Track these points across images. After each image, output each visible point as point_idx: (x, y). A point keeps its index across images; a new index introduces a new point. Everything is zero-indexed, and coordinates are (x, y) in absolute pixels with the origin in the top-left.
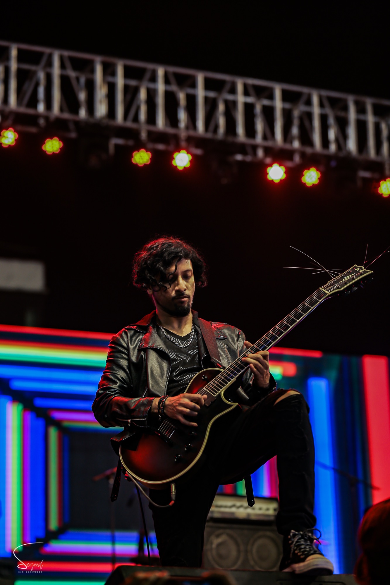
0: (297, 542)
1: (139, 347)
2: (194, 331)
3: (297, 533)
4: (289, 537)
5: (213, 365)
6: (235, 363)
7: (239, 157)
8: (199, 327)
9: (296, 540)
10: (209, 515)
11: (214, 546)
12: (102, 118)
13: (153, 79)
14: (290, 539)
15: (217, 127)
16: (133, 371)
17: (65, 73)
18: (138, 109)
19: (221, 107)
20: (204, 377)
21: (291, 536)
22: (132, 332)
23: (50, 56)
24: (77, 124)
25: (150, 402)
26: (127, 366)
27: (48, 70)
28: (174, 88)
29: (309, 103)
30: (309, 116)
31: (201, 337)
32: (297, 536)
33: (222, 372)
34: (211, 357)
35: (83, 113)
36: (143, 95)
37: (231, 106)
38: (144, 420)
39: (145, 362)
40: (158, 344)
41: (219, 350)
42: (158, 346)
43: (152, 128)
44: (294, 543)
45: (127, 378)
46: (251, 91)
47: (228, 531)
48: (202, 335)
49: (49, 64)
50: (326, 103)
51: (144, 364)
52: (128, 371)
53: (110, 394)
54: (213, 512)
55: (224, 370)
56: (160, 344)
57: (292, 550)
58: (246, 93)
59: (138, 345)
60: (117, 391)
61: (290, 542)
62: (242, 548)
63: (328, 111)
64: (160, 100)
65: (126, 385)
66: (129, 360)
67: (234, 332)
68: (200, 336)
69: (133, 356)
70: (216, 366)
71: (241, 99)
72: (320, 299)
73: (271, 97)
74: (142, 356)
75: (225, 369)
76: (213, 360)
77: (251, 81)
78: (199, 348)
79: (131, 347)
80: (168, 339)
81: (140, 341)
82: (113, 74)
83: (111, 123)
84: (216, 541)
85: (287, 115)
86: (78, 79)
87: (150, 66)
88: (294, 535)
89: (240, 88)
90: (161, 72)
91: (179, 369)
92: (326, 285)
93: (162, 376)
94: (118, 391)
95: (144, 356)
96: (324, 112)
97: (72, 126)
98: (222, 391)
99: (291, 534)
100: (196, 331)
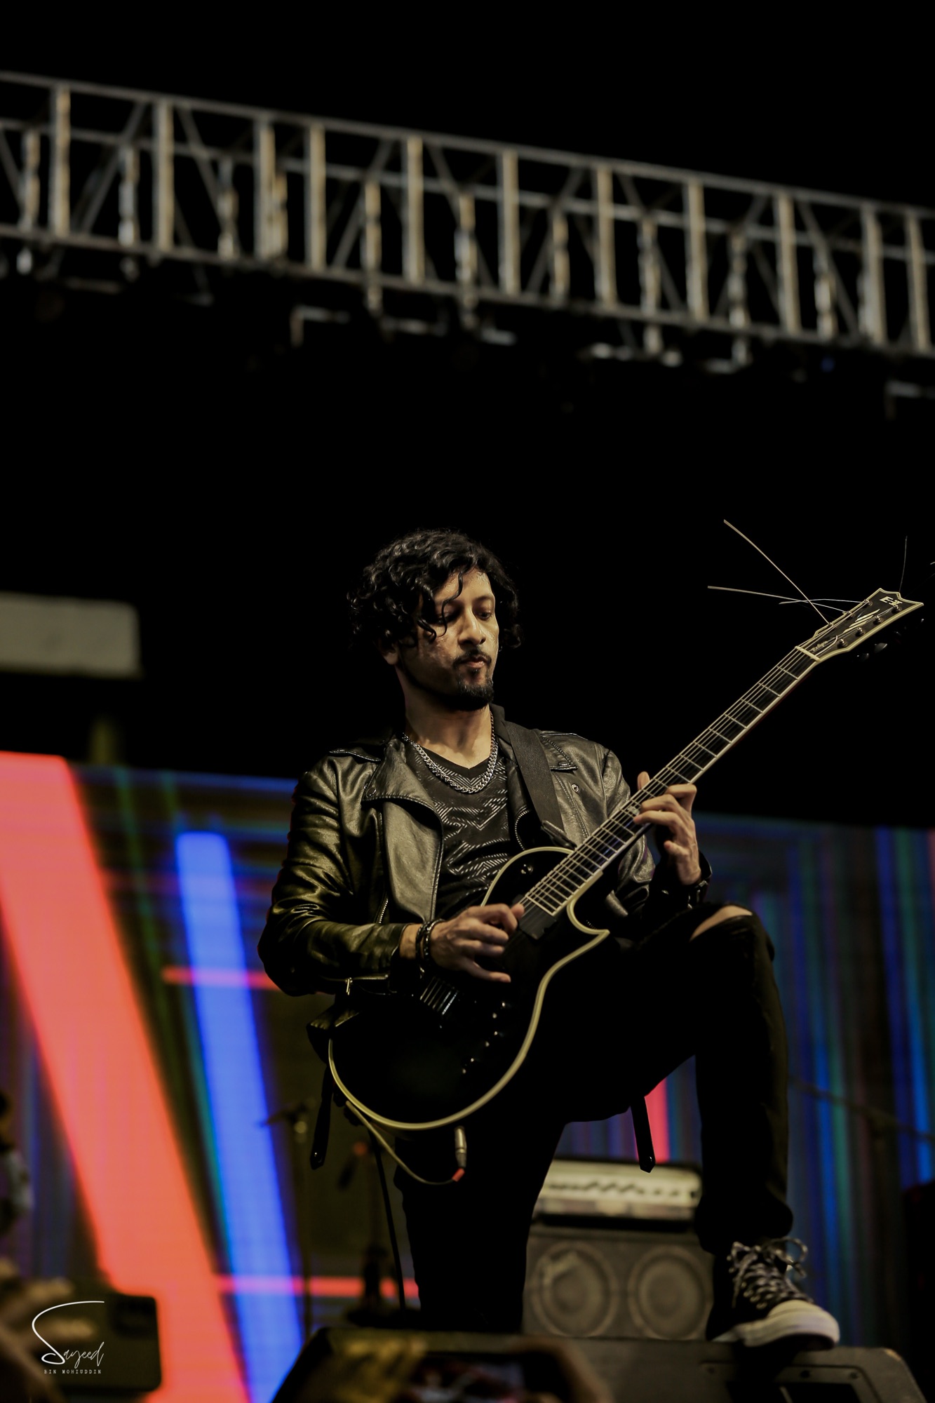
0: (748, 1271)
1: (364, 797)
2: (496, 753)
3: (747, 1249)
4: (729, 1258)
5: (546, 839)
6: (600, 834)
7: (602, 351)
8: (510, 745)
9: (744, 1265)
10: (537, 1207)
11: (547, 1281)
12: (274, 259)
13: (396, 164)
14: (731, 1264)
15: (547, 280)
16: (352, 857)
17: (183, 150)
18: (360, 235)
19: (559, 232)
20: (526, 869)
21: (732, 1257)
22: (348, 761)
23: (149, 111)
24: (215, 271)
25: (397, 936)
26: (336, 845)
27: (144, 144)
28: (445, 185)
29: (768, 218)
30: (769, 250)
31: (514, 768)
32: (746, 1257)
33: (569, 856)
34: (540, 819)
35: (228, 248)
36: (371, 202)
37: (581, 229)
38: (382, 978)
39: (379, 834)
40: (409, 789)
41: (560, 799)
42: (409, 793)
43: (393, 282)
44: (741, 1273)
45: (338, 874)
46: (630, 192)
47: (581, 1245)
48: (517, 764)
49: (147, 129)
50: (809, 220)
51: (378, 838)
52: (339, 857)
53: (299, 917)
54: (543, 1200)
55: (572, 852)
56: (414, 789)
57: (737, 1290)
58: (619, 197)
59: (362, 793)
60: (316, 907)
61: (732, 1270)
62: (614, 1285)
63: (815, 238)
64: (413, 216)
65: (335, 891)
66: (342, 831)
67: (594, 755)
68: (513, 766)
69: (351, 820)
70: (554, 843)
71: (606, 212)
72: (798, 673)
73: (677, 204)
74: (372, 818)
75: (576, 849)
76: (545, 828)
77: (629, 169)
78: (509, 796)
79: (346, 798)
80: (435, 774)
81: (367, 782)
82: (300, 152)
83: (297, 270)
84: (552, 1270)
85: (717, 249)
86: (215, 166)
87: (387, 134)
88: (741, 1255)
89: (603, 185)
90: (413, 147)
91: (462, 849)
92: (810, 640)
93: (422, 866)
94: (318, 908)
95: (378, 818)
96: (804, 241)
97: (201, 279)
98: (570, 903)
99: (734, 1252)
100: (502, 754)
